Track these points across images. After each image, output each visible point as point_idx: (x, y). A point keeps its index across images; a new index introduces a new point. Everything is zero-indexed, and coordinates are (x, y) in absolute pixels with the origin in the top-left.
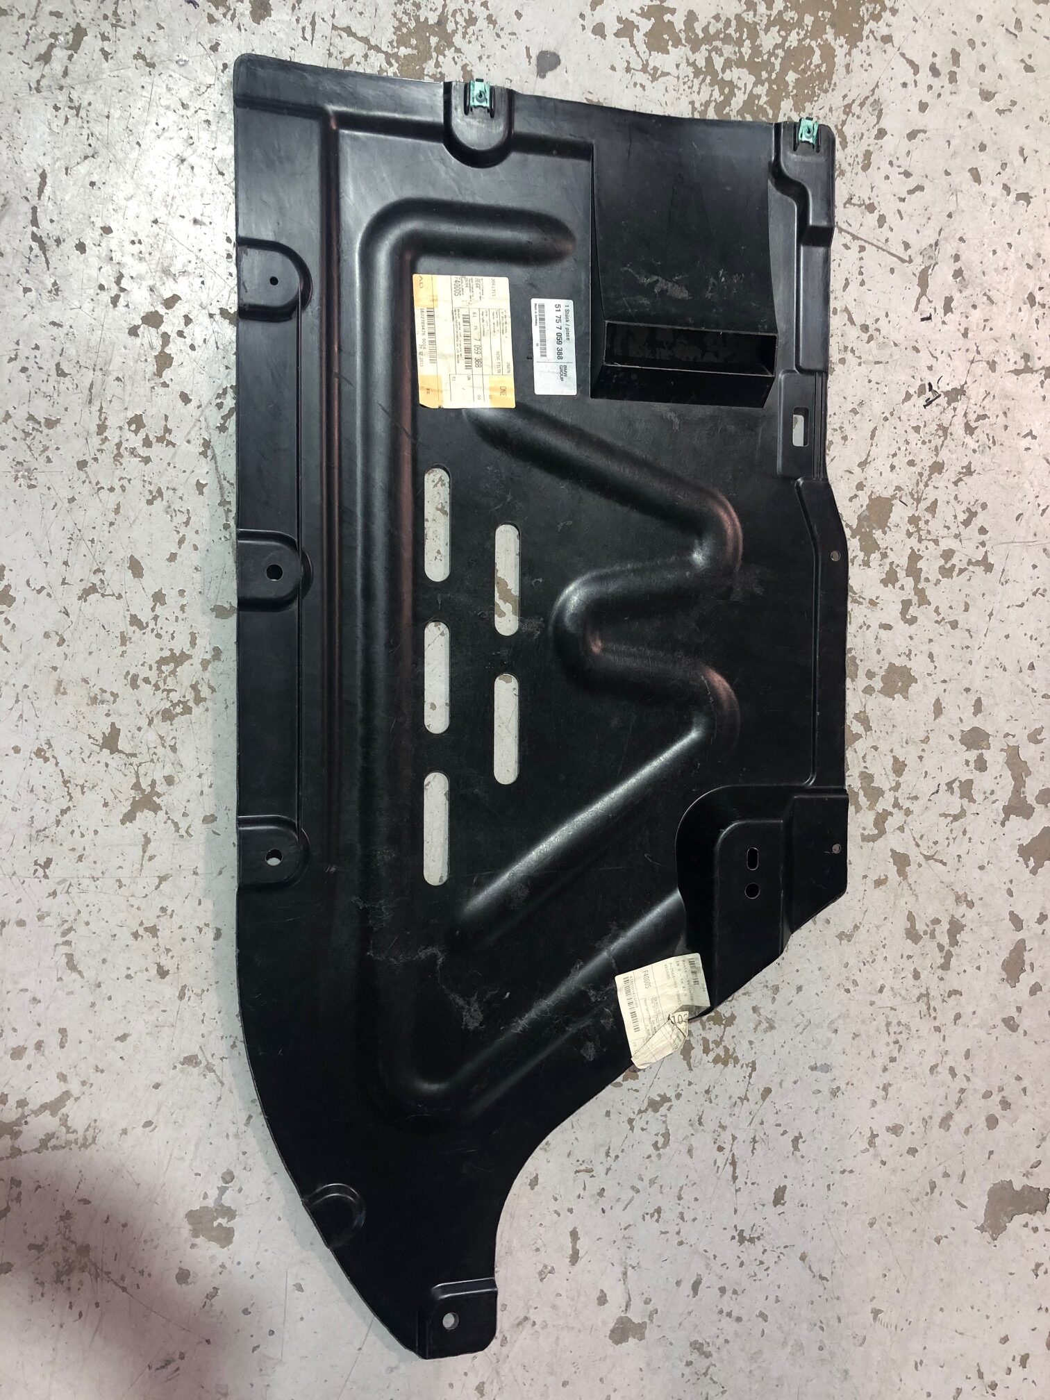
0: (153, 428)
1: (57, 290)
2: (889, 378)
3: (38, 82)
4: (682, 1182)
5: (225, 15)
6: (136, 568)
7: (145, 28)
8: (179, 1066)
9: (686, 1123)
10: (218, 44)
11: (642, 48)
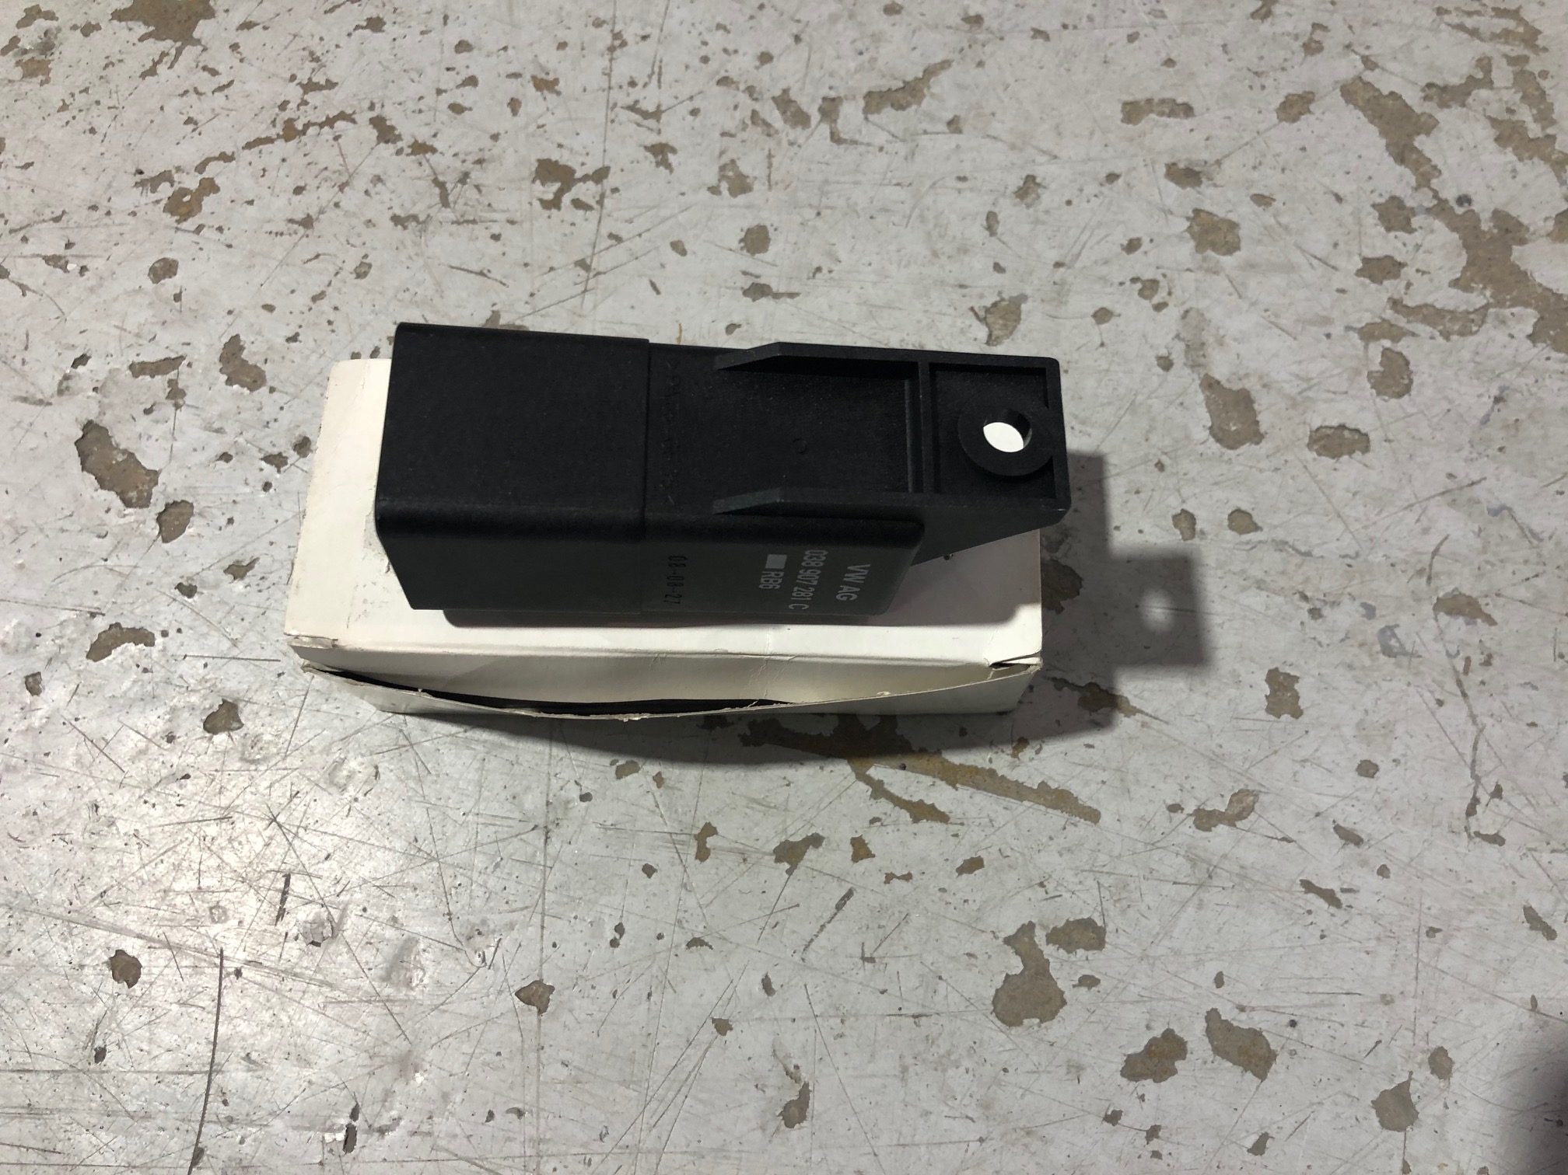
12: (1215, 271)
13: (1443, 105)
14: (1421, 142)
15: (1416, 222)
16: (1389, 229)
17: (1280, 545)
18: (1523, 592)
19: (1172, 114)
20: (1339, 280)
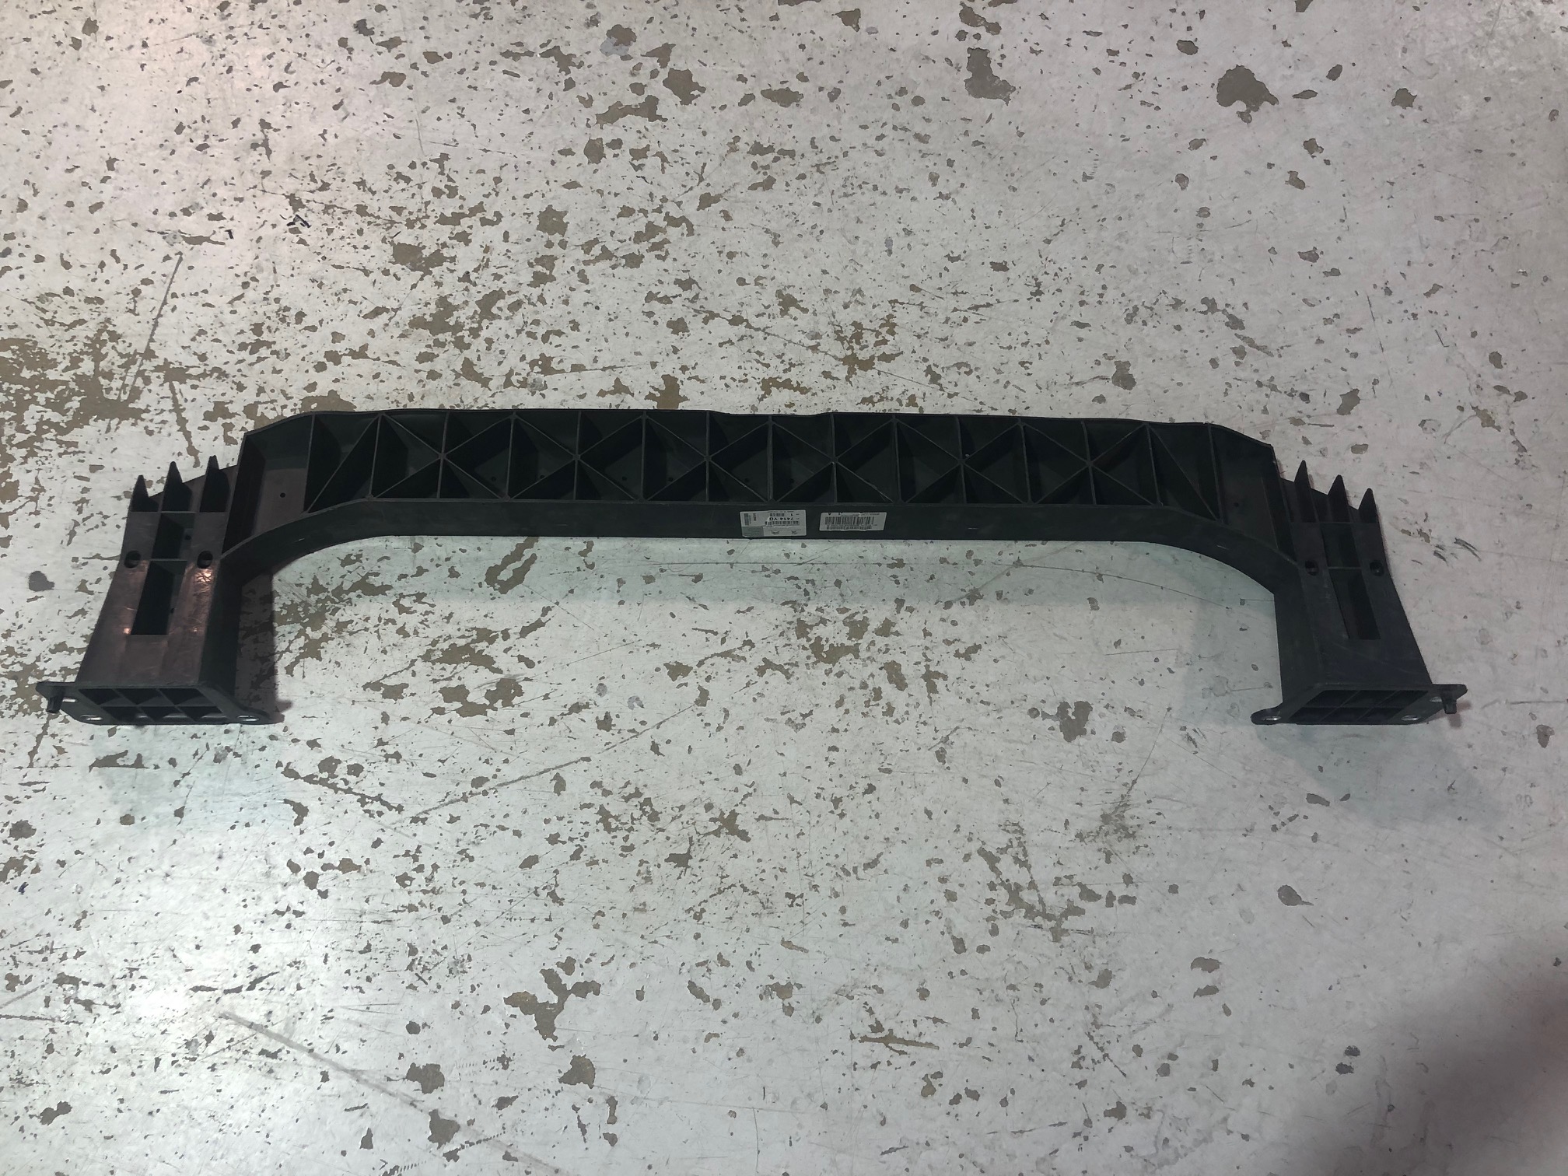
0: (407, 866)
1: (295, 963)
2: (287, 260)
3: (111, 1007)
4: (996, 347)
5: (31, 859)
6: (530, 862)
7: (50, 924)
8: (947, 765)
9: (947, 351)
10: (58, 862)
11: (16, 503)
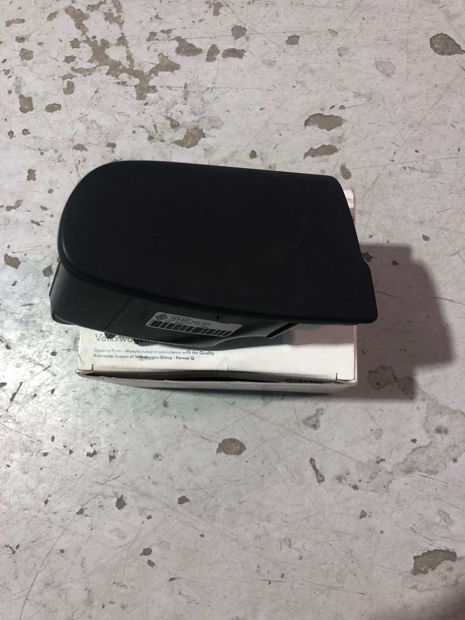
12: (25, 65)
13: (92, 11)
14: (85, 22)
15: (80, 45)
16: (73, 48)
17: (35, 138)
18: (95, 142)
19: (19, 23)
20: (58, 64)
